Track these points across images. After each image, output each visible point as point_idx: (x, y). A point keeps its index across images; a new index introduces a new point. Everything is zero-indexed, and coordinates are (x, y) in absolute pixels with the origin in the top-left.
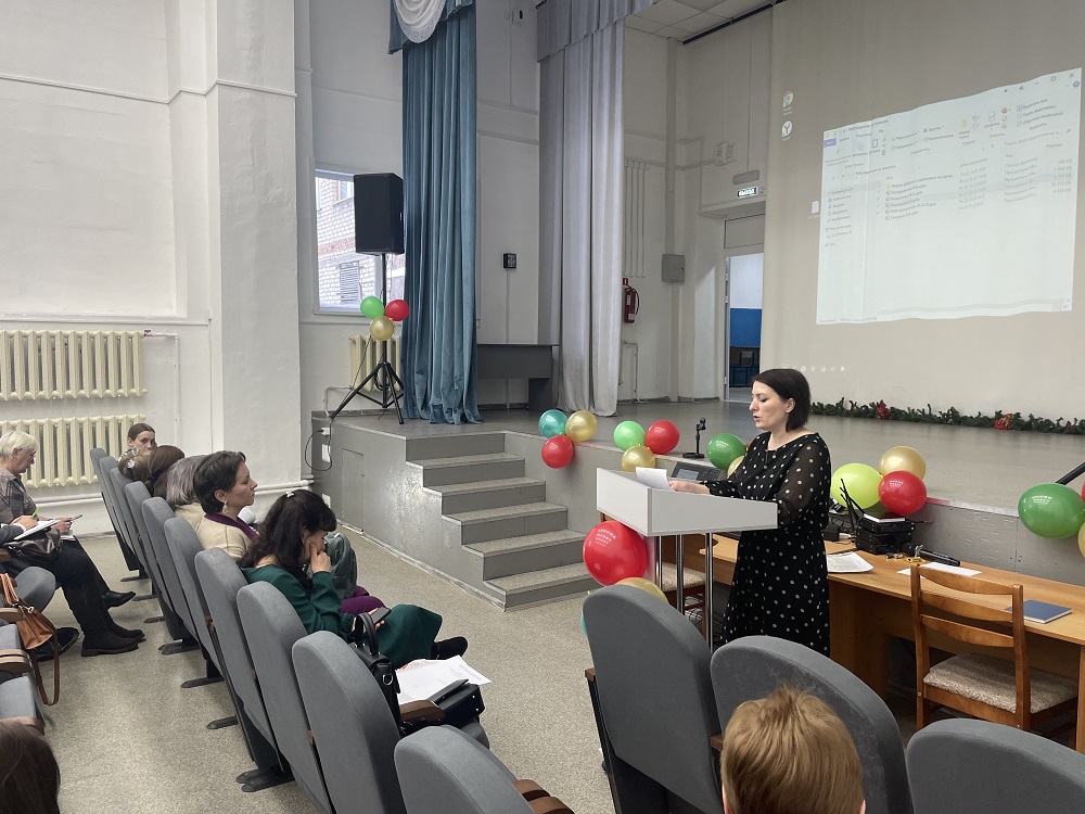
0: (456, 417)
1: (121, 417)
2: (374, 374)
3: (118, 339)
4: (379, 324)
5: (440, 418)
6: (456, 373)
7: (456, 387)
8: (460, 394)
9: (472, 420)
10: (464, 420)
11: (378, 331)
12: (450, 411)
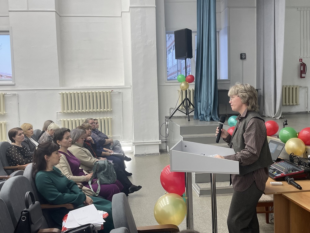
0: (208, 119)
1: (105, 118)
2: (183, 102)
3: (103, 93)
4: (183, 85)
5: (203, 119)
6: (209, 102)
7: (209, 107)
8: (210, 109)
9: (215, 120)
10: (212, 119)
11: (183, 87)
12: (206, 116)
